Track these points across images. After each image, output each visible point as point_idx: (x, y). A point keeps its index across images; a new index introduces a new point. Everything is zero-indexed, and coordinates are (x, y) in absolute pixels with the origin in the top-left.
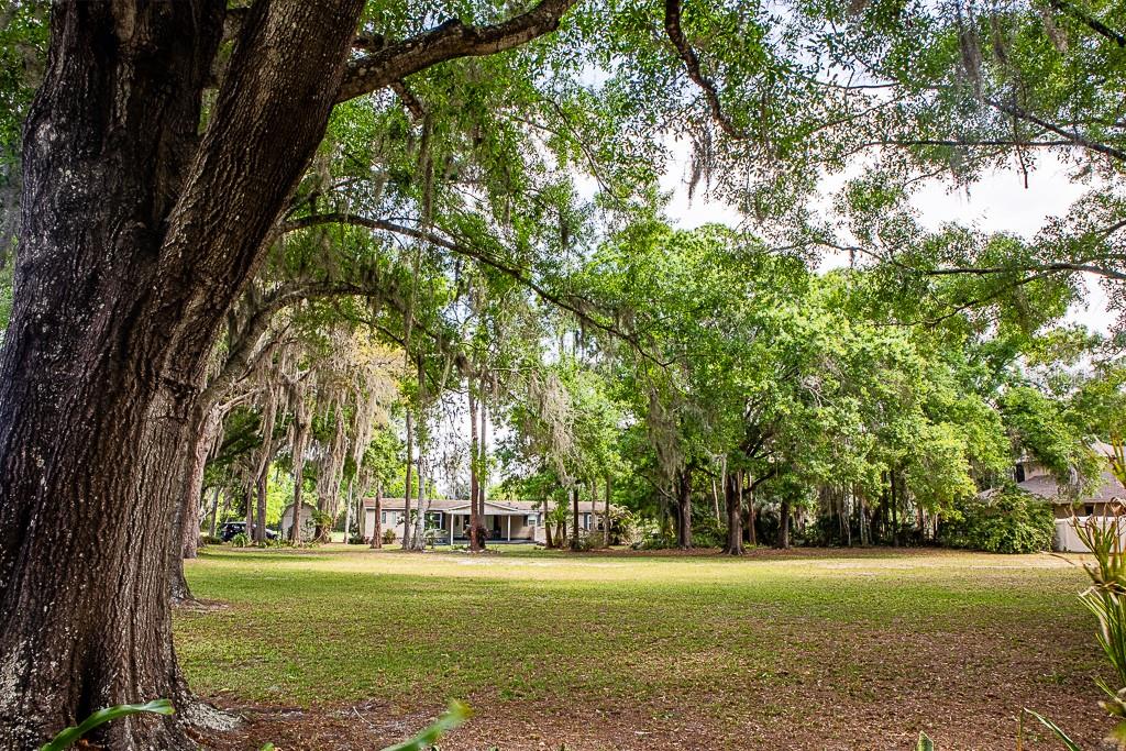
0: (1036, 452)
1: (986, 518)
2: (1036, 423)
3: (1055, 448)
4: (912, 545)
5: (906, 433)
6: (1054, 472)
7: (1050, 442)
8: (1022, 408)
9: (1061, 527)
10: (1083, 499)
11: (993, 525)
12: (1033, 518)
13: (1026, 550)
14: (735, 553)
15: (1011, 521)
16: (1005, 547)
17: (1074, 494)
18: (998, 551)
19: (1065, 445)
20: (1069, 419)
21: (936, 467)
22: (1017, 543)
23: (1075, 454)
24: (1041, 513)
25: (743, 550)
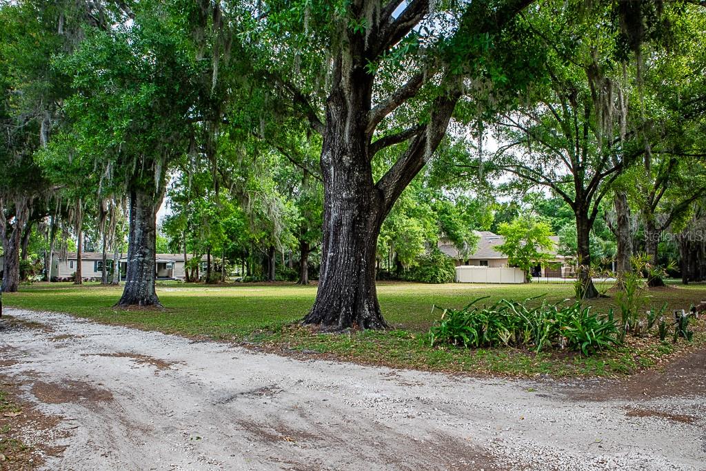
0: (448, 234)
1: (424, 266)
2: (451, 219)
3: (459, 232)
4: (386, 280)
5: (398, 223)
6: (455, 244)
7: (456, 229)
8: (445, 212)
9: (457, 271)
10: (469, 257)
11: (428, 270)
12: (446, 266)
13: (443, 282)
14: (304, 284)
15: (436, 267)
16: (433, 281)
17: (465, 255)
18: (430, 283)
19: (462, 231)
20: (464, 218)
21: (410, 240)
22: (439, 279)
23: (467, 235)
24: (450, 264)
25: (308, 282)
